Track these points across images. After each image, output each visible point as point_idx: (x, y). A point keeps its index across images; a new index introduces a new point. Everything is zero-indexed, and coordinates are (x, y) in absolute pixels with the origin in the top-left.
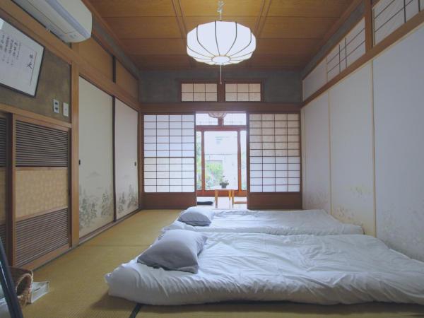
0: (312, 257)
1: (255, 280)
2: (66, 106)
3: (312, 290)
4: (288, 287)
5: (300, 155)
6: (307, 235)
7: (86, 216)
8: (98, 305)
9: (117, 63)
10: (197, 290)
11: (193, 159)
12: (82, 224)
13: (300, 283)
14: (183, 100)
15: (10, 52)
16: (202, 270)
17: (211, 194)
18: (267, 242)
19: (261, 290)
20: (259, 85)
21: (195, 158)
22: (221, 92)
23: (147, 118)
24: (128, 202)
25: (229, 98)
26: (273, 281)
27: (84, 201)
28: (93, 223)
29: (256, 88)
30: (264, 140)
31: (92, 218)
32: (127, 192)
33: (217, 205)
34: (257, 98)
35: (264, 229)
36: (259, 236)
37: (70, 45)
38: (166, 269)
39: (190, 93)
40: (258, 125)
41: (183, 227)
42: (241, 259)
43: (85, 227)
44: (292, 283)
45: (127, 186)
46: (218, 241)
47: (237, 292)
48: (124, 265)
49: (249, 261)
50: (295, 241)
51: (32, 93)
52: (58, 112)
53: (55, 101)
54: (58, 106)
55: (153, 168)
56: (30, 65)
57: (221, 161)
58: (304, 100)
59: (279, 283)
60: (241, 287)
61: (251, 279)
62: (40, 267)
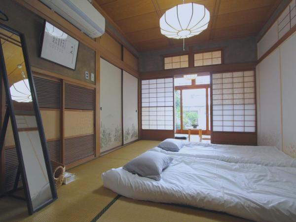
0: (256, 182)
1: (198, 191)
2: (93, 75)
3: (248, 207)
4: (225, 201)
5: (256, 103)
6: (255, 165)
7: (105, 140)
8: (97, 192)
9: (124, 49)
10: (155, 192)
11: (172, 108)
12: (103, 145)
13: (237, 200)
14: (165, 68)
15: (61, 45)
16: (164, 180)
17: (186, 132)
18: (218, 166)
19: (202, 200)
20: (220, 52)
21: (173, 107)
22: (191, 61)
23: (143, 82)
24: (131, 134)
25: (197, 64)
26: (213, 195)
27: (104, 131)
28: (109, 145)
29: (218, 54)
30: (224, 93)
31: (108, 141)
32: (131, 128)
33: (189, 139)
34: (218, 61)
35: (219, 157)
36: (212, 161)
37: (95, 39)
38: (140, 175)
39: (170, 63)
40: (219, 81)
41: (159, 151)
42: (194, 176)
43: (104, 147)
44: (229, 198)
45: (131, 124)
46: (181, 162)
47: (183, 198)
48: (113, 169)
49: (200, 178)
50: (244, 168)
51: (73, 68)
52: (88, 78)
53: (86, 72)
54: (88, 75)
55: (147, 113)
56: (71, 52)
57: (197, 111)
58: (258, 59)
59: (218, 197)
60: (186, 195)
61: (196, 190)
62: (77, 166)
